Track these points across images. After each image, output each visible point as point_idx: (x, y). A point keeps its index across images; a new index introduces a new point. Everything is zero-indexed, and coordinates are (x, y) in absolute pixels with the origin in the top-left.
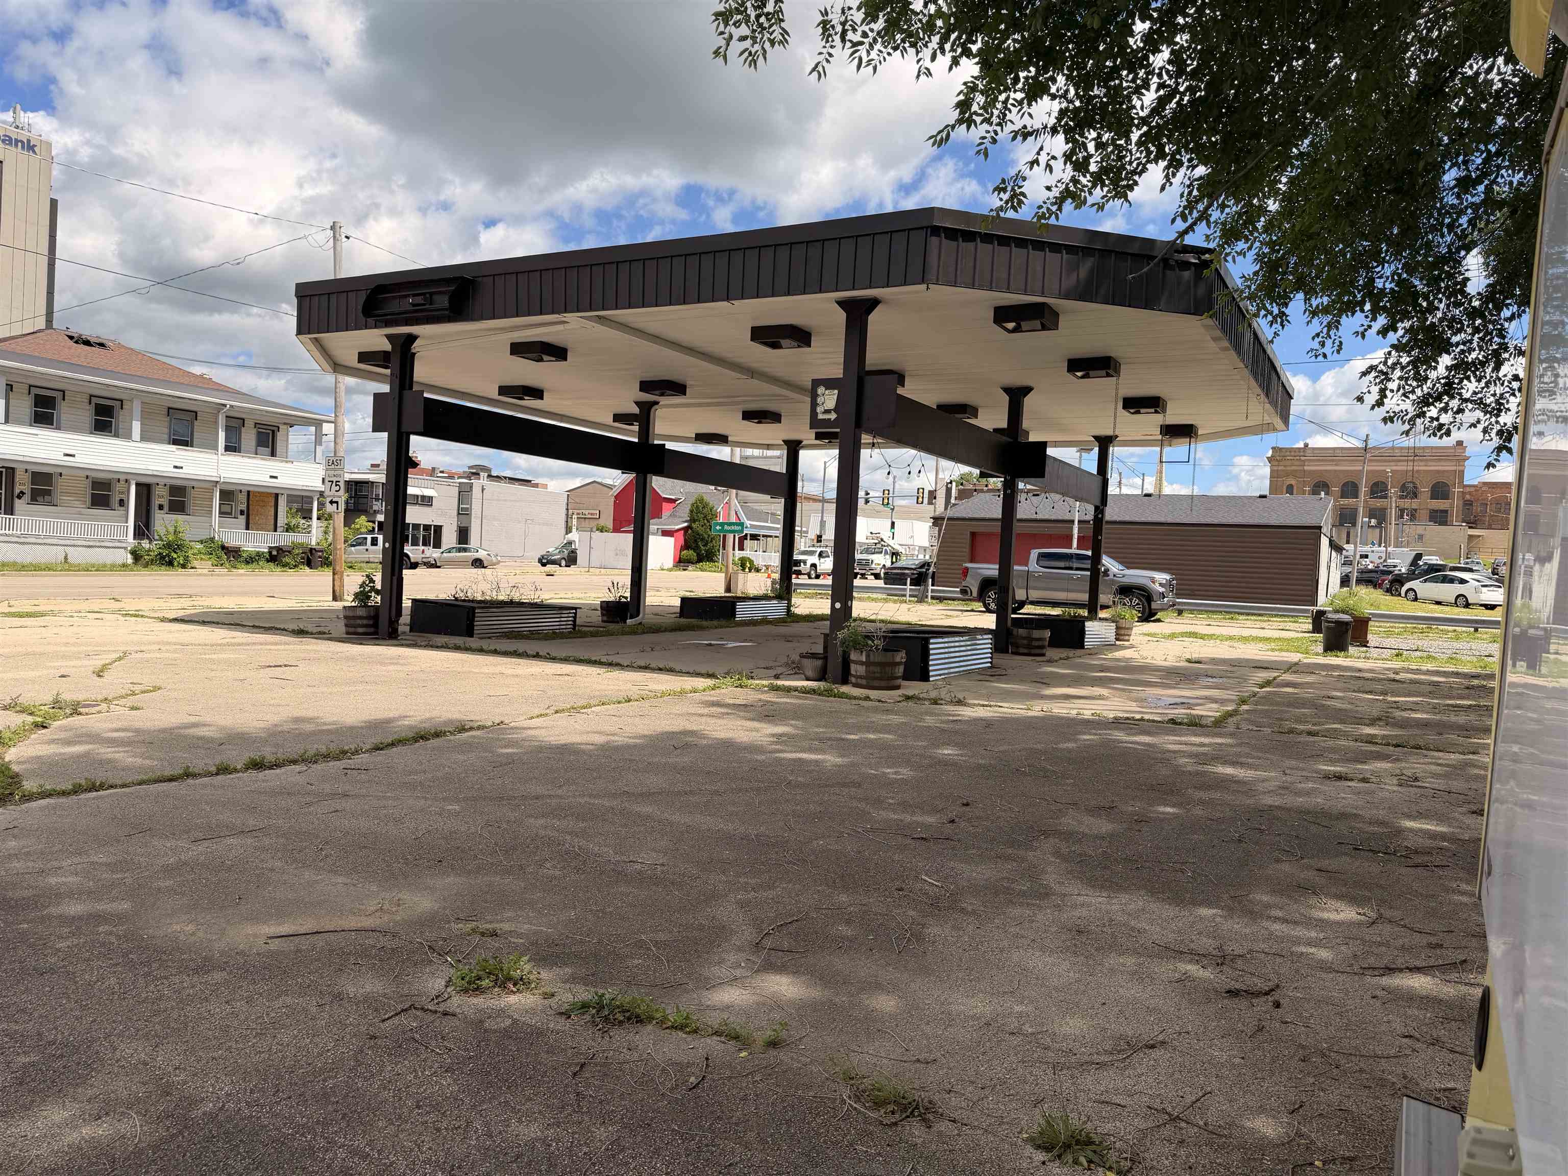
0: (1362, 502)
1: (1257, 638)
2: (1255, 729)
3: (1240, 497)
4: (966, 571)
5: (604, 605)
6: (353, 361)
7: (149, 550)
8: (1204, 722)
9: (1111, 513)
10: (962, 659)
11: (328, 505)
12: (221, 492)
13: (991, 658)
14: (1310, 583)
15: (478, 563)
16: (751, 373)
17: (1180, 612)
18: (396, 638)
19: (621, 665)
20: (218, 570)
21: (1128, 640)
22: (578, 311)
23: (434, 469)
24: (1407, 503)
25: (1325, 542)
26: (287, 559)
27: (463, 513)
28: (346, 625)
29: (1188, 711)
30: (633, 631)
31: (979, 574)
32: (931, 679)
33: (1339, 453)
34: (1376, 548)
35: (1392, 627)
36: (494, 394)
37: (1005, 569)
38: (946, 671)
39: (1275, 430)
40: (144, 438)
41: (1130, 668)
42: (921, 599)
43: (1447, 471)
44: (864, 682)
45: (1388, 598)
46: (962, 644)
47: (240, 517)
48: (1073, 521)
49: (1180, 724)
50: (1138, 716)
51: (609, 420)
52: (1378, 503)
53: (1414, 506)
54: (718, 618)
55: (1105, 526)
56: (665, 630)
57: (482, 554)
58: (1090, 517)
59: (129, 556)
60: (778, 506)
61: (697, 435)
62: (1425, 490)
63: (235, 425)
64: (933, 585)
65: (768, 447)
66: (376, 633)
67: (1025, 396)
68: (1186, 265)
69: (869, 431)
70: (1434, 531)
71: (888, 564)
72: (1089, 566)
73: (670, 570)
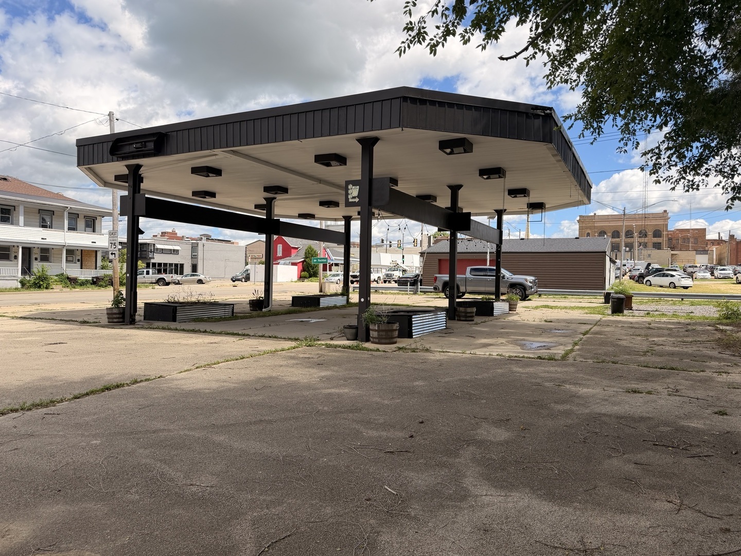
0: (623, 239)
1: (578, 307)
2: (584, 360)
3: (566, 239)
4: (436, 278)
5: (251, 302)
6: (111, 179)
7: (29, 281)
8: (556, 358)
9: (504, 248)
10: (430, 325)
11: (110, 255)
12: (67, 250)
13: (446, 324)
14: (602, 279)
15: (200, 282)
16: (320, 181)
17: (540, 295)
18: (134, 324)
19: (249, 335)
20: (65, 290)
21: (515, 311)
22: (220, 148)
23: (183, 237)
24: (642, 240)
25: (608, 259)
26: (101, 283)
27: (194, 257)
28: (108, 318)
29: (548, 351)
30: (264, 316)
31: (442, 279)
32: (414, 337)
33: (610, 217)
34: (629, 261)
35: (642, 299)
36: (190, 195)
37: (452, 276)
38: (422, 332)
39: (584, 204)
40: (25, 225)
41: (516, 326)
42: (415, 293)
43: (660, 225)
44: (377, 340)
45: (638, 285)
46: (430, 317)
47: (77, 262)
48: (487, 253)
49: (544, 359)
50: (521, 355)
51: (252, 208)
52: (630, 240)
53: (646, 241)
54: (310, 306)
55: (502, 254)
56: (282, 314)
57: (202, 277)
58: (494, 250)
59: (19, 284)
60: (341, 249)
61: (299, 214)
62: (650, 234)
63: (74, 217)
64: (421, 285)
65: (336, 220)
66: (123, 322)
67: (459, 190)
68: (538, 116)
69: (376, 208)
70: (655, 252)
71: (401, 276)
72: (495, 274)
73: (296, 282)
